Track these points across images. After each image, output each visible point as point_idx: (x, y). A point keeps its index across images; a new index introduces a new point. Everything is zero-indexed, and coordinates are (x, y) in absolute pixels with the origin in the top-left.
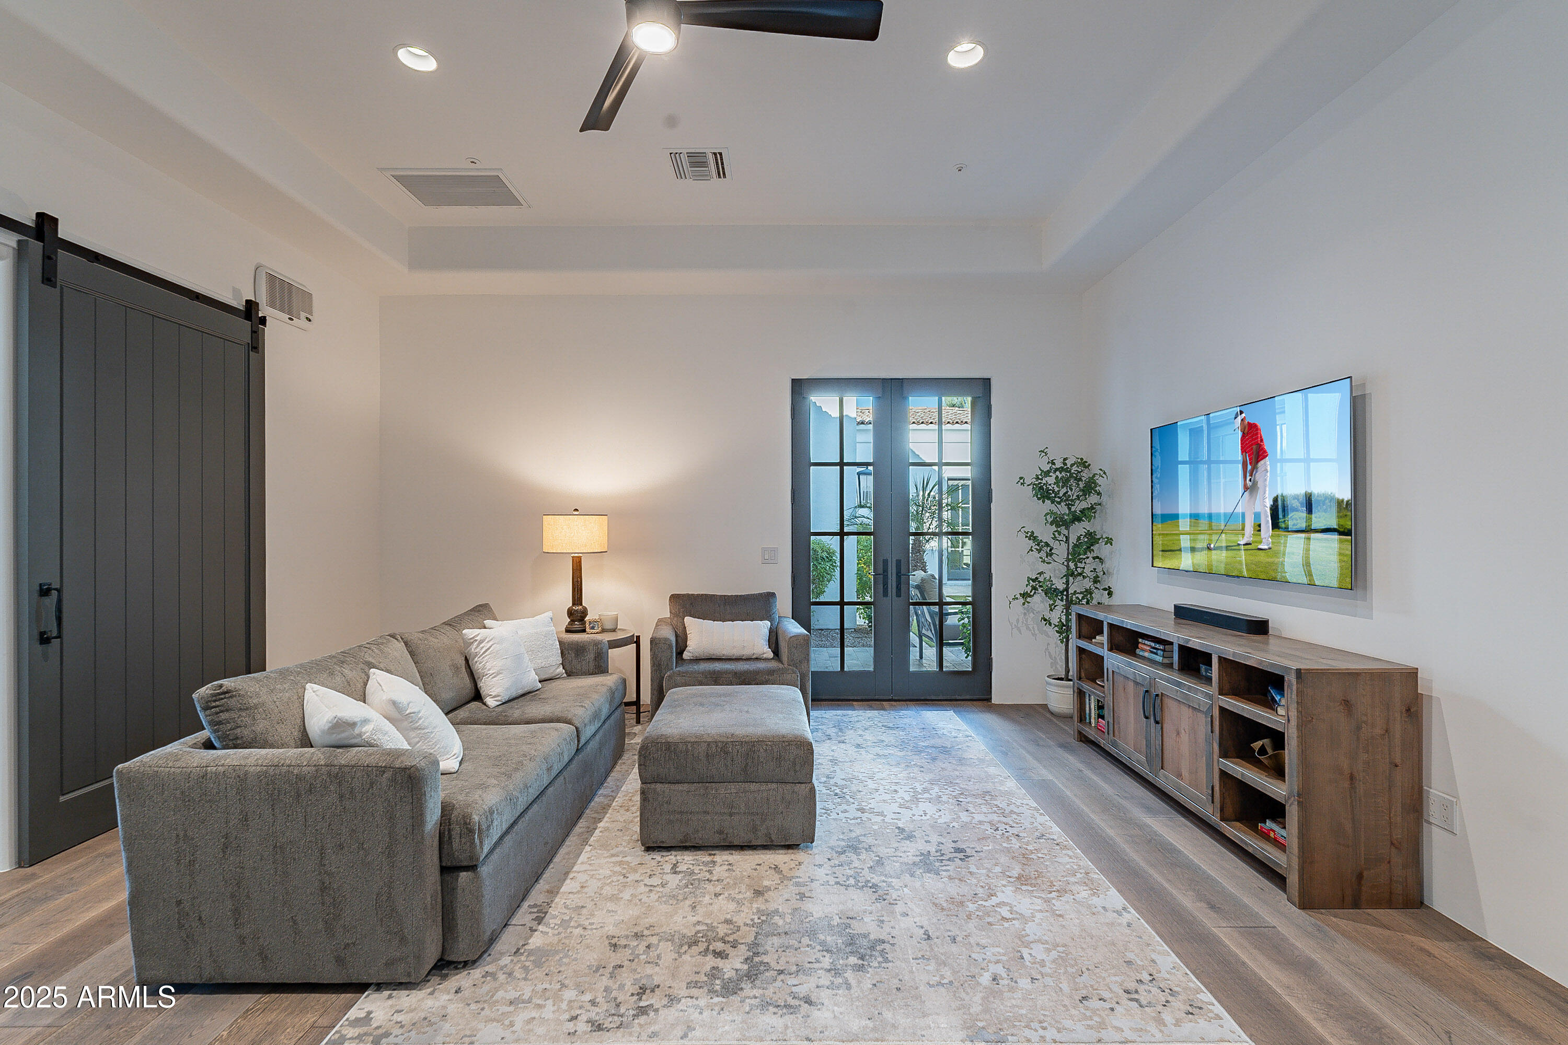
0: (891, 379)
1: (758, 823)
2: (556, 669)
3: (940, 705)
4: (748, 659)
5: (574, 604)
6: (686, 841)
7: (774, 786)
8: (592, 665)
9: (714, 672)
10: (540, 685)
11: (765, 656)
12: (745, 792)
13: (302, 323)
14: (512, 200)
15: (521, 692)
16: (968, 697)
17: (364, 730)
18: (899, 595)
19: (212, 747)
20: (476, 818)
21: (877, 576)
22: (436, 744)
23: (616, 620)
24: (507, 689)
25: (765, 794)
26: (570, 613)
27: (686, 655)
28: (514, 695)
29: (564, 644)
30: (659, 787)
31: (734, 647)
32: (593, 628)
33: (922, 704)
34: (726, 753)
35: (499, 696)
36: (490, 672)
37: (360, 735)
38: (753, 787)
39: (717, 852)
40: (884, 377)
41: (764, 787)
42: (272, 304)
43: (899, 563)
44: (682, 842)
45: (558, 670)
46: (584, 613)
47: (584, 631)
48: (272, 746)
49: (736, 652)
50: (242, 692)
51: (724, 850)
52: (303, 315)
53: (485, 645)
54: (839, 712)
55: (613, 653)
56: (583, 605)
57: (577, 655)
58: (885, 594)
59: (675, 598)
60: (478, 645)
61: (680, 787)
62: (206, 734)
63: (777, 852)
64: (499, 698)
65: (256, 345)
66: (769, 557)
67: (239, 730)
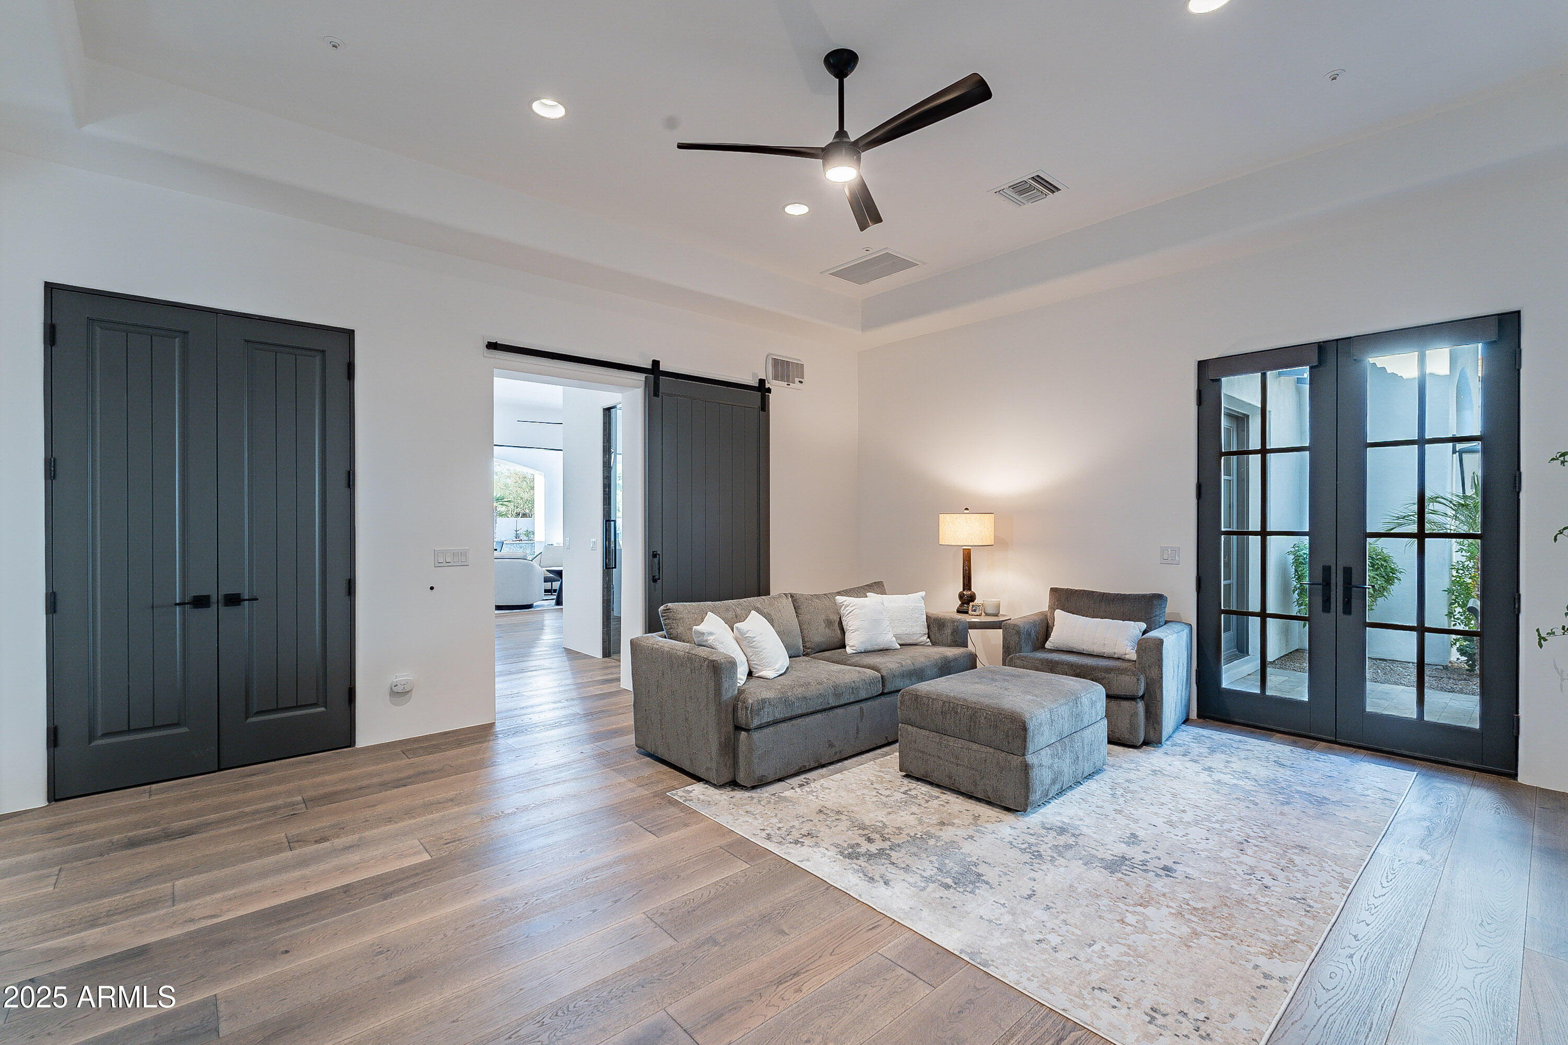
0: (1337, 340)
1: (978, 778)
2: (921, 637)
3: (1408, 763)
4: (1109, 658)
5: (964, 590)
6: (927, 777)
7: (992, 750)
8: (950, 638)
9: (1051, 661)
10: (899, 647)
11: (1127, 657)
12: (968, 749)
13: (797, 385)
14: (907, 265)
15: (876, 648)
16: (1469, 764)
17: (709, 638)
18: (1347, 610)
19: (666, 638)
20: (750, 701)
21: (1312, 586)
22: (763, 659)
23: (998, 607)
24: (861, 643)
25: (984, 755)
26: (961, 596)
27: (1048, 645)
28: (870, 648)
29: (930, 618)
30: (910, 728)
31: (1094, 644)
32: (975, 611)
33: (1373, 755)
34: (956, 713)
35: (854, 646)
36: (851, 628)
37: (707, 641)
38: (975, 746)
39: (949, 793)
40: (1325, 340)
41: (984, 749)
42: (776, 377)
43: (1348, 572)
44: (924, 776)
45: (922, 638)
46: (972, 598)
47: (967, 613)
48: (684, 641)
49: (1097, 649)
50: (675, 611)
51: (955, 793)
52: (797, 380)
53: (850, 609)
54: (1238, 738)
55: (972, 633)
56: (972, 590)
57: (939, 629)
58: (1326, 608)
59: (1054, 591)
60: (846, 607)
61: (923, 732)
62: (664, 633)
63: (994, 809)
64: (855, 648)
65: (764, 406)
66: (1169, 558)
67: (671, 630)
